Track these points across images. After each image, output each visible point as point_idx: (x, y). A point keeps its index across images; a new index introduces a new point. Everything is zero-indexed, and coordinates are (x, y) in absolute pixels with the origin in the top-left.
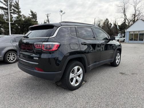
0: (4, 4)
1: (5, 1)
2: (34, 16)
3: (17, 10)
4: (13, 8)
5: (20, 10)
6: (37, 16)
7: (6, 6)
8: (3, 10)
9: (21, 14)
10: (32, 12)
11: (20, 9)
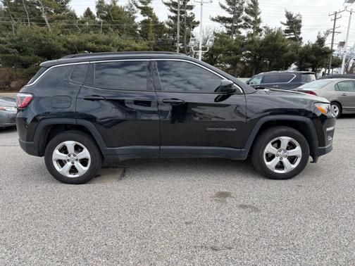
0: (228, 10)
1: (229, 3)
2: (294, 24)
3: (252, 19)
4: (244, 14)
5: (258, 17)
6: (302, 24)
7: (231, 14)
8: (224, 24)
9: (261, 26)
10: (289, 16)
11: (259, 14)
